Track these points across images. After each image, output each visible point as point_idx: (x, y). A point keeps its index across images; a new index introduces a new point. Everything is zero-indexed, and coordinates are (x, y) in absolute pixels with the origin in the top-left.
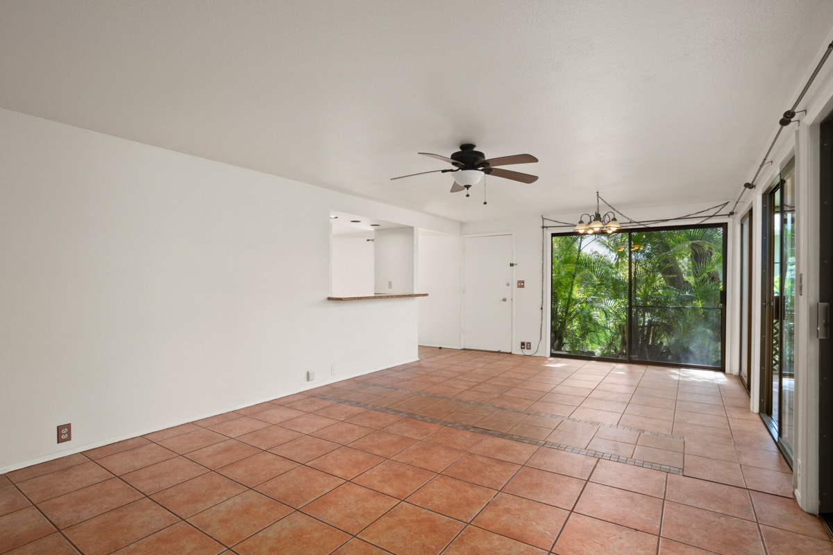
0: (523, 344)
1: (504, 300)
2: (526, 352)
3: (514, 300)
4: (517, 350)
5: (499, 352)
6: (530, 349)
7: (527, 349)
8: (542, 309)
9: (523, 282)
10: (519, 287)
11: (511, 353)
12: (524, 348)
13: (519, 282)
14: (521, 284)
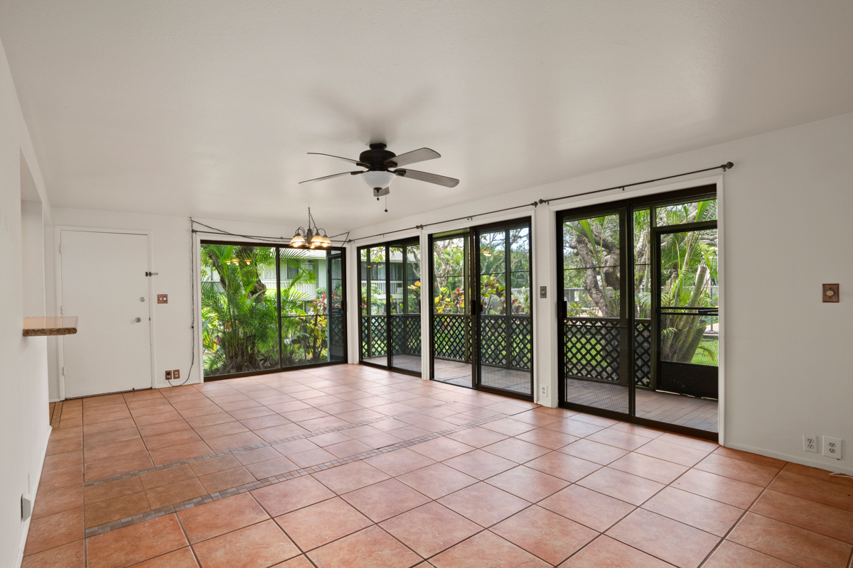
0: (168, 373)
1: (139, 320)
2: (175, 382)
3: (154, 319)
4: (161, 383)
5: (134, 391)
6: (179, 377)
7: (175, 378)
8: (193, 327)
9: (166, 296)
10: (159, 302)
11: (151, 388)
12: (171, 378)
13: (159, 296)
14: (163, 299)
